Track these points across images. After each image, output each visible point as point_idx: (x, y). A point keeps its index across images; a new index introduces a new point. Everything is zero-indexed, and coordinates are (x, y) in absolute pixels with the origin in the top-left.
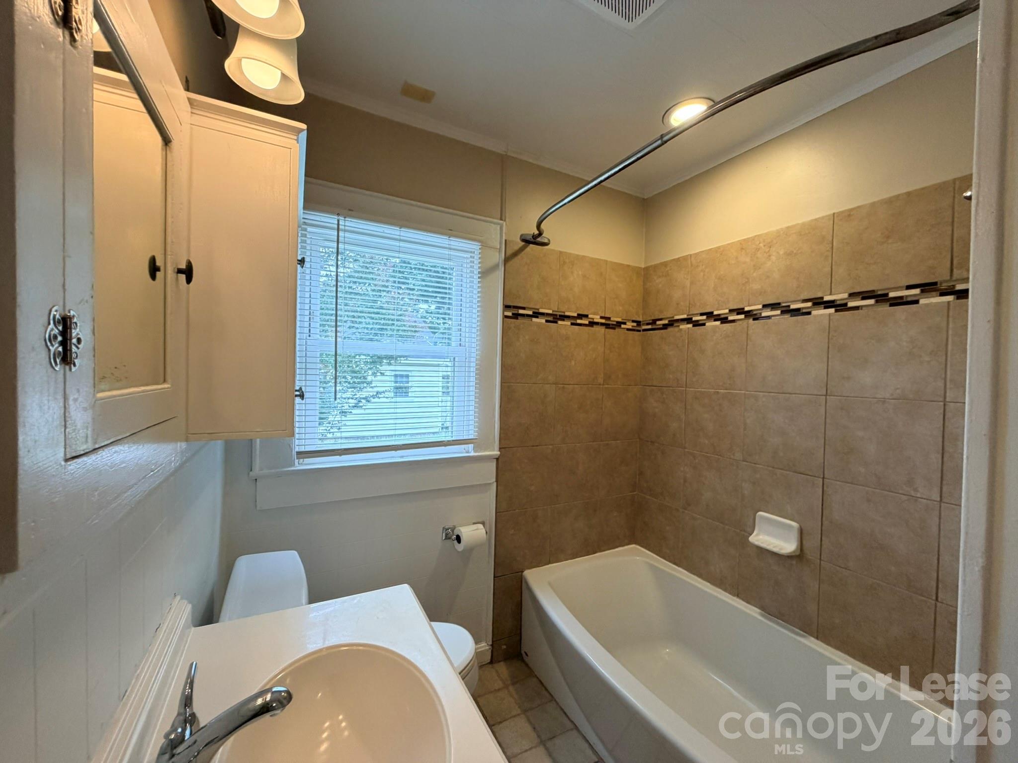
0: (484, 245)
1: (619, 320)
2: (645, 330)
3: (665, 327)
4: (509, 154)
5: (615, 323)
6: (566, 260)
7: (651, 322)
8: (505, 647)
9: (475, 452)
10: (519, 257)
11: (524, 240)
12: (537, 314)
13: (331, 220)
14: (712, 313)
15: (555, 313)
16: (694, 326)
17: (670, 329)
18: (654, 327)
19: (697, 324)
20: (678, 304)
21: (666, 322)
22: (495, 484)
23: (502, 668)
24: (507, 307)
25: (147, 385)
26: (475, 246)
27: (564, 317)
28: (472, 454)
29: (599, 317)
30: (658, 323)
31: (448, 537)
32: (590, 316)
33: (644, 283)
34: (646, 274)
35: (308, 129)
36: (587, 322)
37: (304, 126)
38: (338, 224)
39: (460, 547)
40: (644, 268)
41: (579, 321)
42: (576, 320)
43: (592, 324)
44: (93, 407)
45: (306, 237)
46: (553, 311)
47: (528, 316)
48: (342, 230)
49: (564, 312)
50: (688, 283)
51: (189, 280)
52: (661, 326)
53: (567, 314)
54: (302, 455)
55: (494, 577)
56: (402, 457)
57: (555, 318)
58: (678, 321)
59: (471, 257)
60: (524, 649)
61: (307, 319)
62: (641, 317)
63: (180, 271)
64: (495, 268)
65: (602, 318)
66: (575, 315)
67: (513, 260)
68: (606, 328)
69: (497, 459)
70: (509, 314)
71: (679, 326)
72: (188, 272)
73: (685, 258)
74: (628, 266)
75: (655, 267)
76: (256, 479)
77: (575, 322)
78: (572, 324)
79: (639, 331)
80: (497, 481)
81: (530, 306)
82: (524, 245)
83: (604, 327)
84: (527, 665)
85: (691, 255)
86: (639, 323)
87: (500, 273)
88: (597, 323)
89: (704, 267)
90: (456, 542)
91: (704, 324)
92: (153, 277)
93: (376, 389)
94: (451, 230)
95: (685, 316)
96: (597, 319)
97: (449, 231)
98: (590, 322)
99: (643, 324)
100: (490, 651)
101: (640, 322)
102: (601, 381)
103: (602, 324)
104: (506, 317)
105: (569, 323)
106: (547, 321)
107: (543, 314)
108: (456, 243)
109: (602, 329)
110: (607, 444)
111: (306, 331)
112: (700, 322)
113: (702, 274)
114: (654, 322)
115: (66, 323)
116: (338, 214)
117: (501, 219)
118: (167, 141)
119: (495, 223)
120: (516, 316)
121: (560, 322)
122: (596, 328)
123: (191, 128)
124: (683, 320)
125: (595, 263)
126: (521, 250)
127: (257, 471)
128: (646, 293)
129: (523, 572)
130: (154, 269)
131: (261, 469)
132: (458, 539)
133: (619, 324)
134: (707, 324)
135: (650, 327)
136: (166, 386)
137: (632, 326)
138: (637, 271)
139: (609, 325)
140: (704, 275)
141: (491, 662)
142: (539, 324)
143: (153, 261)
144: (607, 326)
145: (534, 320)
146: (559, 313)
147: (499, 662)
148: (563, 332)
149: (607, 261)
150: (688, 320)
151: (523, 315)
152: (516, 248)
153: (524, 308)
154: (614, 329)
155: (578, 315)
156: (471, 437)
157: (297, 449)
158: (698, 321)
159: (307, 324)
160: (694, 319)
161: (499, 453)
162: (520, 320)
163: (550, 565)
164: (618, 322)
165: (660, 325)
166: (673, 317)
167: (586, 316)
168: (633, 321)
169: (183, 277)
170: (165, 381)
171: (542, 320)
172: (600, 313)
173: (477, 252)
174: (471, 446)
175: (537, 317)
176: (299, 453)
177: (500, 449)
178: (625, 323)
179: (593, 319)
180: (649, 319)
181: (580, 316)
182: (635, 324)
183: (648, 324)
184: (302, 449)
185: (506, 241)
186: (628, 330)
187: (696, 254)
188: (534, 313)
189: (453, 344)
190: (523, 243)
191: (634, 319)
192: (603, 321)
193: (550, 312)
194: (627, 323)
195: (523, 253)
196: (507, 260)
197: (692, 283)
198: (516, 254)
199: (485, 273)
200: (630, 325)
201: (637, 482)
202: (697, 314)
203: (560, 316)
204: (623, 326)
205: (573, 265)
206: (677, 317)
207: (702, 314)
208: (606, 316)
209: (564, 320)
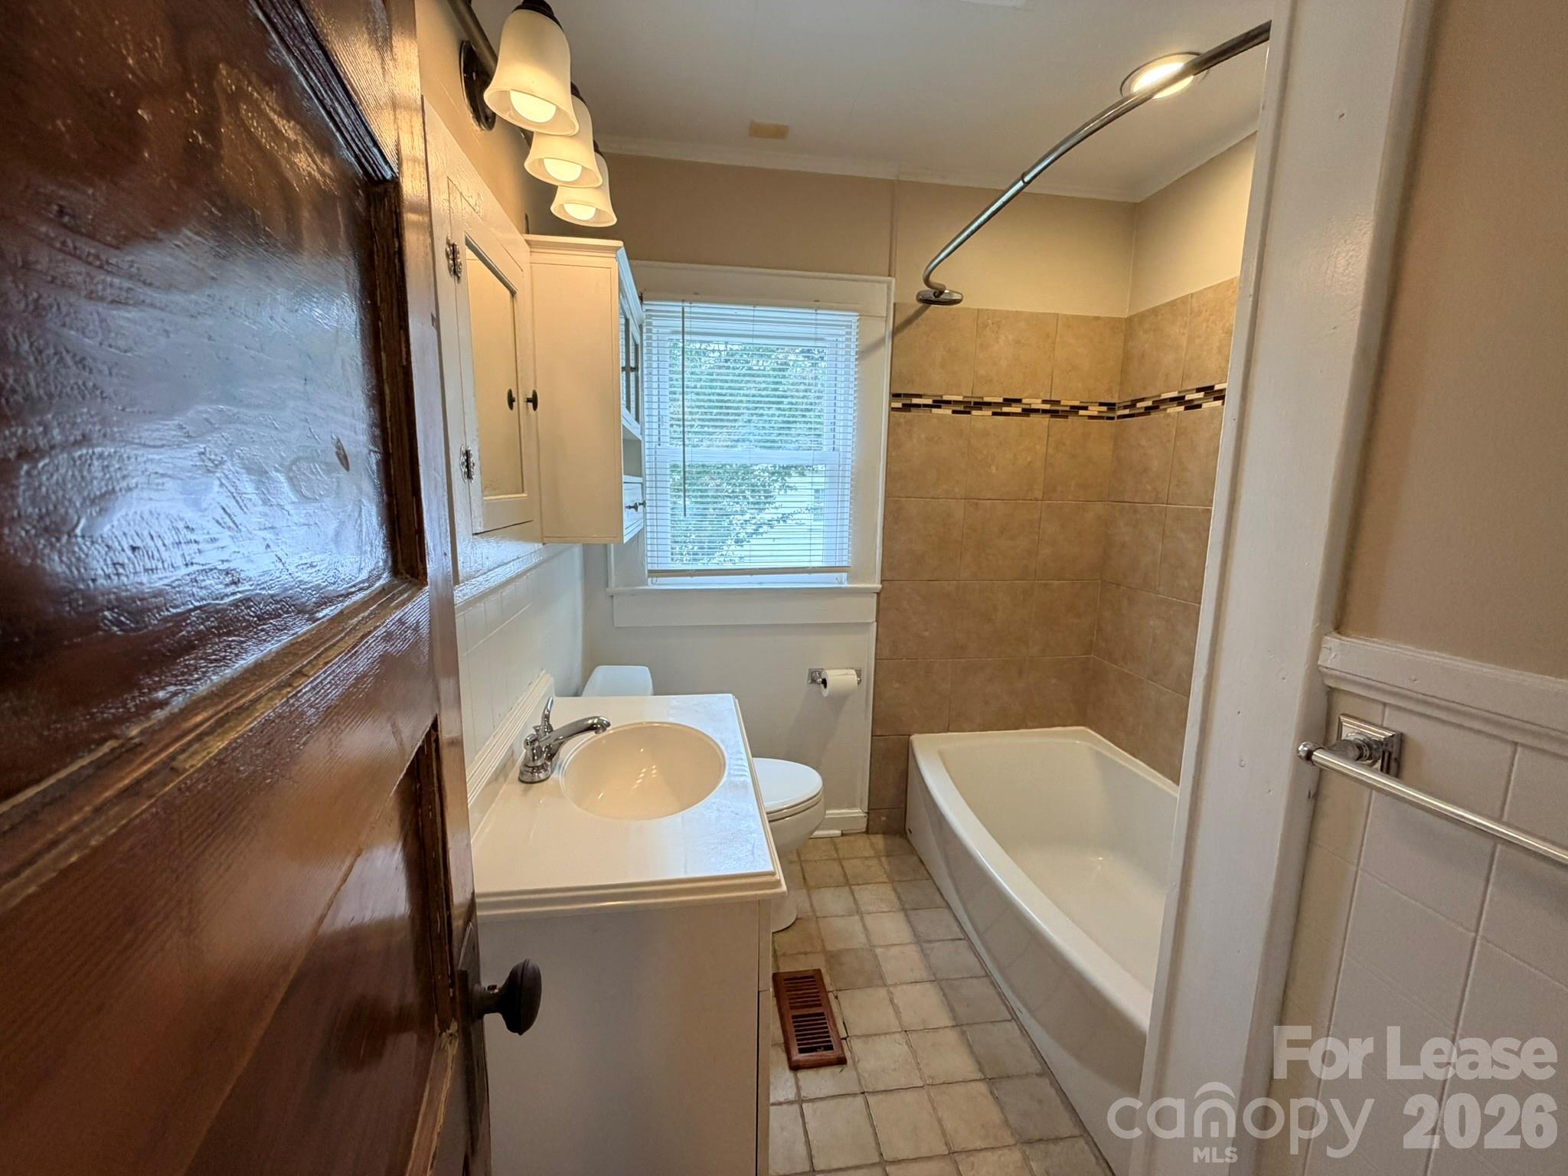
0: (864, 315)
1: (1077, 403)
2: (1120, 417)
3: (1148, 410)
4: (902, 178)
5: (1068, 409)
6: (987, 321)
7: (1129, 403)
8: (884, 818)
9: (848, 583)
10: (914, 324)
11: (920, 300)
12: (939, 403)
13: (676, 307)
14: (1212, 387)
15: (966, 400)
16: (1187, 408)
17: (1154, 415)
18: (1133, 412)
19: (1192, 406)
20: (1167, 375)
21: (1149, 403)
22: (875, 624)
23: (879, 840)
24: (895, 396)
25: (512, 494)
26: (852, 318)
27: (980, 405)
28: (846, 585)
29: (1040, 401)
30: (1139, 405)
31: (813, 681)
32: (1024, 401)
33: (1126, 342)
34: (1129, 326)
35: (624, 244)
36: (1019, 410)
37: (620, 243)
38: (683, 312)
39: (826, 692)
40: (1126, 319)
41: (1005, 409)
42: (998, 410)
43: (1028, 412)
44: (483, 504)
45: (651, 332)
46: (964, 397)
47: (926, 406)
48: (688, 318)
49: (982, 398)
50: (1184, 341)
51: (535, 407)
52: (1143, 411)
53: (987, 399)
54: (653, 573)
55: (872, 736)
56: (761, 583)
57: (967, 407)
58: (1165, 400)
59: (847, 333)
60: (910, 824)
61: (655, 426)
62: (1116, 396)
63: (529, 400)
64: (878, 344)
65: (1044, 402)
66: (1001, 400)
67: (906, 331)
68: (1052, 417)
69: (878, 594)
70: (899, 405)
71: (1165, 409)
72: (534, 401)
73: (1184, 300)
74: (1098, 318)
75: (1142, 317)
76: (612, 596)
77: (999, 410)
78: (994, 414)
79: (1113, 418)
80: (877, 621)
81: (930, 393)
82: (921, 308)
83: (1049, 415)
84: (909, 842)
85: (1192, 294)
86: (1111, 406)
87: (886, 352)
88: (1036, 411)
89: (1208, 313)
90: (822, 686)
91: (1199, 406)
92: (511, 406)
93: (781, 511)
94: (818, 301)
95: (1174, 394)
96: (1037, 404)
97: (816, 303)
98: (1023, 410)
99: (1119, 408)
100: (866, 819)
101: (1114, 404)
102: (1038, 494)
103: (1045, 411)
104: (894, 409)
105: (990, 413)
106: (954, 412)
107: (948, 402)
108: (824, 316)
109: (1046, 419)
110: (1046, 585)
111: (655, 439)
112: (1196, 403)
113: (1205, 325)
114: (1133, 404)
115: (467, 454)
116: (683, 301)
117: (890, 276)
118: (513, 293)
119: (880, 282)
120: (907, 407)
121: (974, 412)
122: (1034, 418)
123: (531, 267)
124: (1172, 399)
125: (1037, 321)
126: (918, 314)
127: (613, 586)
128: (1127, 358)
129: (910, 735)
130: (511, 401)
131: (617, 586)
132: (824, 682)
133: (1075, 409)
134: (1205, 406)
135: (1127, 412)
136: (524, 495)
137: (1099, 412)
138: (1112, 324)
139: (1057, 411)
140: (1207, 327)
141: (867, 832)
142: (941, 417)
143: (510, 393)
144: (1054, 414)
145: (935, 411)
146: (973, 400)
147: (877, 833)
148: (979, 425)
149: (1058, 314)
150: (1179, 400)
151: (918, 406)
152: (911, 312)
153: (919, 396)
154: (1067, 417)
155: (1005, 400)
156: (845, 564)
157: (650, 567)
158: (1192, 401)
159: (655, 432)
160: (1188, 397)
161: (880, 586)
162: (914, 412)
163: (949, 734)
164: (1072, 407)
165: (1139, 408)
166: (1160, 396)
167: (1019, 401)
168: (1101, 404)
169: (531, 405)
170: (523, 492)
171: (946, 411)
172: (1041, 394)
173: (854, 326)
174: (845, 575)
175: (940, 407)
176: (650, 572)
177: (882, 581)
178: (1086, 408)
179: (1030, 404)
180: (1127, 399)
181: (1008, 402)
182: (1104, 409)
183: (1125, 407)
184: (655, 567)
185: (895, 304)
186: (1091, 417)
187: (1201, 292)
188: (934, 401)
189: (825, 449)
190: (920, 305)
191: (1103, 401)
192: (1047, 407)
193: (960, 398)
194: (1090, 408)
195: (919, 319)
196: (895, 332)
197: (1191, 340)
198: (908, 322)
199: (864, 353)
200: (1094, 410)
201: (1094, 640)
202: (1193, 390)
203: (975, 403)
204: (1082, 412)
205: (999, 327)
206: (1165, 396)
207: (1199, 390)
208: (1053, 399)
209: (981, 409)
